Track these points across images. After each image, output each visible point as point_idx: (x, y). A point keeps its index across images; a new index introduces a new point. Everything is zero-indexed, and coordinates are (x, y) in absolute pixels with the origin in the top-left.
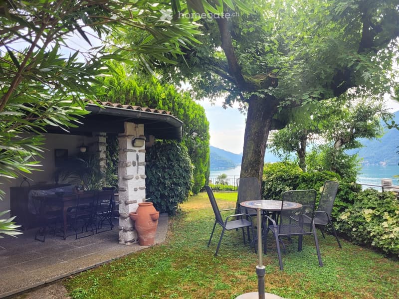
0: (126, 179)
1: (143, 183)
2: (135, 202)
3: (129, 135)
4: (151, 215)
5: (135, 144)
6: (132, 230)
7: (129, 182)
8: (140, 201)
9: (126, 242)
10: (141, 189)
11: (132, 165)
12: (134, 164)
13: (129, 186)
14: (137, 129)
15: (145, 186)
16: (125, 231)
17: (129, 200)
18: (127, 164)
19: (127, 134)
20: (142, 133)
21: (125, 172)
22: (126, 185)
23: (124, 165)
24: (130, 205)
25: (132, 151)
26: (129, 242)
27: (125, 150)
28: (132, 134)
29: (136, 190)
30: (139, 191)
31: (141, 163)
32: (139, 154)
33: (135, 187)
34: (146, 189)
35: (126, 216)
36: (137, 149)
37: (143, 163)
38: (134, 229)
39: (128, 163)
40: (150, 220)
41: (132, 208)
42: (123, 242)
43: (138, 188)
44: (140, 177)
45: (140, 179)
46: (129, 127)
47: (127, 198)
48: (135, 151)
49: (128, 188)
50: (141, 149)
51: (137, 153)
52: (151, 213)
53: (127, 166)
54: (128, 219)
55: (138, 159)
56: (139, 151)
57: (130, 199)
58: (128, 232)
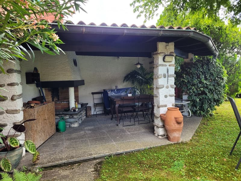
0: (158, 88)
1: (173, 92)
2: (166, 106)
3: (160, 53)
4: (175, 118)
5: (165, 60)
6: (162, 128)
7: (160, 91)
8: (170, 106)
9: (158, 135)
10: (171, 96)
11: (163, 77)
12: (165, 76)
13: (160, 94)
14: (168, 47)
15: (174, 94)
16: (158, 127)
17: (160, 105)
18: (158, 76)
19: (159, 52)
20: (173, 50)
21: (157, 82)
22: (158, 93)
23: (156, 77)
24: (161, 108)
25: (163, 65)
26: (161, 136)
27: (157, 65)
28: (164, 52)
29: (166, 97)
30: (168, 97)
31: (171, 75)
32: (169, 68)
33: (166, 94)
34: (175, 96)
35: (158, 116)
36: (168, 64)
37: (173, 75)
38: (164, 126)
39: (160, 75)
40: (175, 122)
41: (162, 111)
42: (156, 135)
43: (168, 95)
44: (169, 86)
45: (170, 88)
46: (161, 46)
47: (159, 102)
48: (166, 65)
49: (159, 95)
50: (171, 63)
51: (167, 67)
52: (176, 117)
53: (158, 78)
54: (160, 118)
55: (168, 71)
56: (170, 65)
57: (161, 103)
58: (160, 129)
